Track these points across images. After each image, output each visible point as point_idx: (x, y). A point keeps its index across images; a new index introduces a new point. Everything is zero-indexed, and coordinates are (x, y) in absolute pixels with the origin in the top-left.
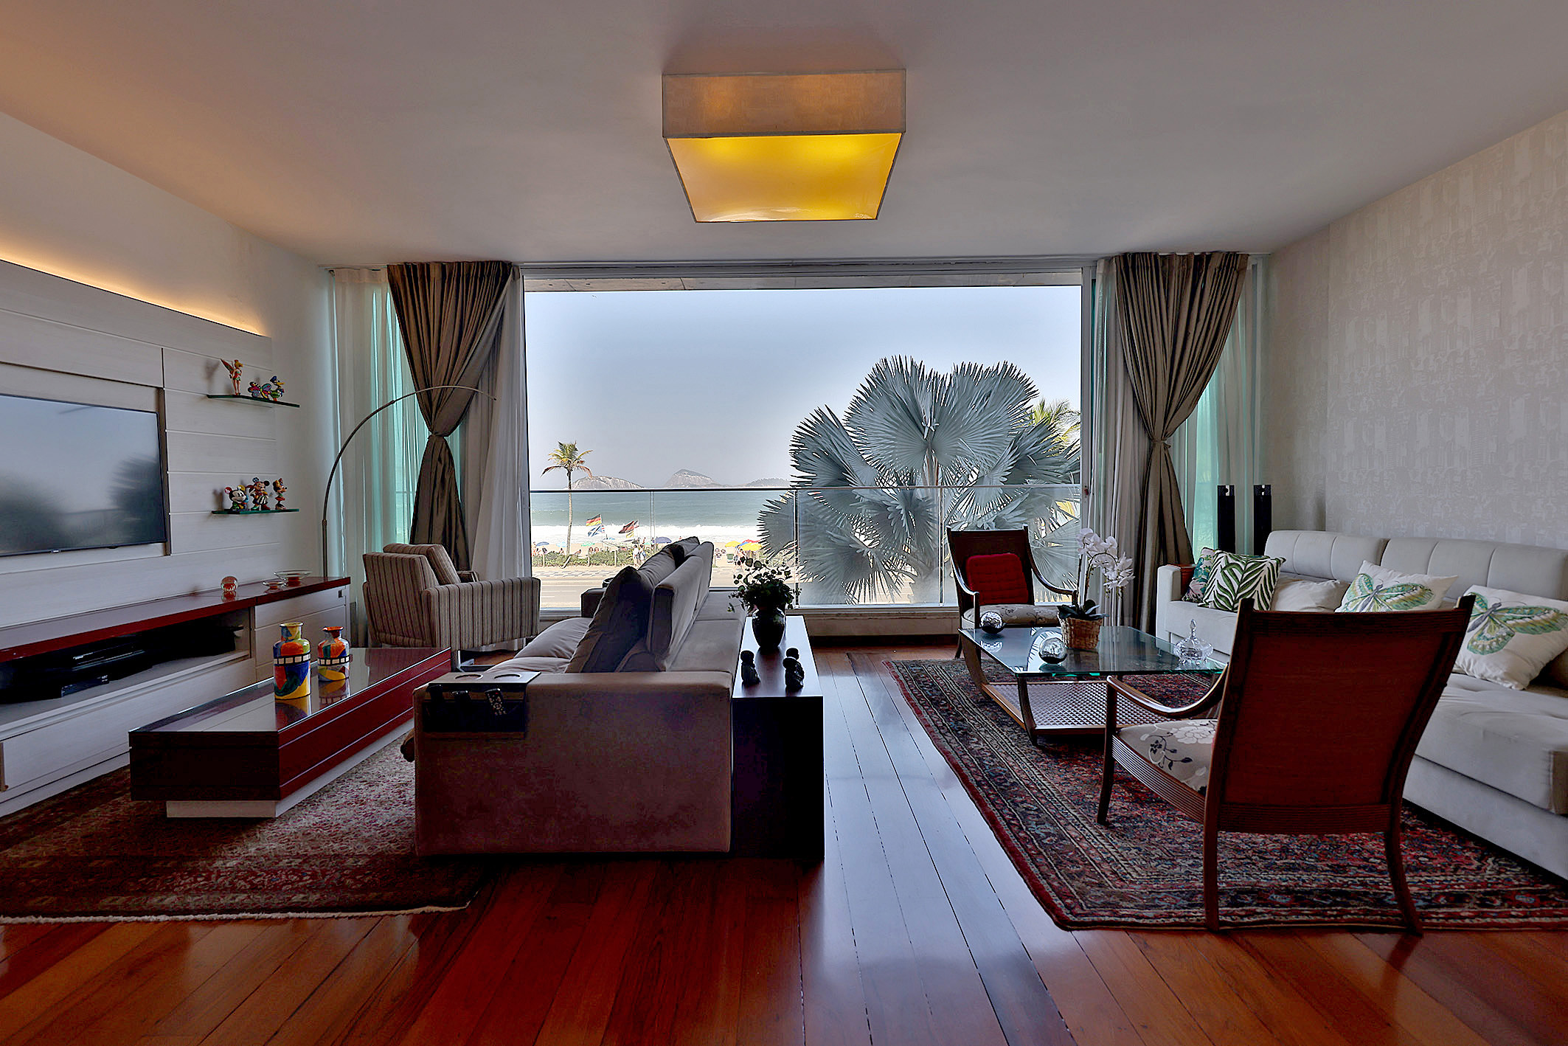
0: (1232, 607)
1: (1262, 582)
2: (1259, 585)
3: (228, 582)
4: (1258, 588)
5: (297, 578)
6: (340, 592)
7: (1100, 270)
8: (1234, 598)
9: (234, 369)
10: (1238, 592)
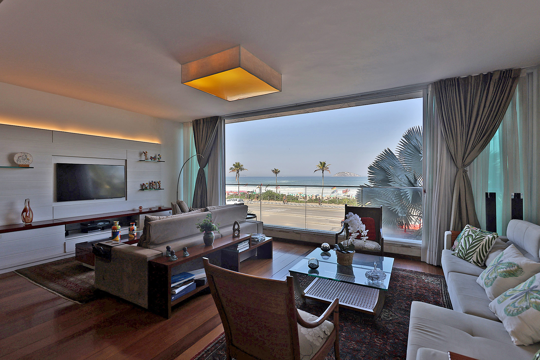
0: (464, 257)
1: (481, 247)
2: (479, 248)
3: (141, 208)
4: (478, 250)
5: (161, 207)
6: (170, 212)
7: (430, 89)
8: (465, 253)
9: (145, 153)
10: (468, 250)
